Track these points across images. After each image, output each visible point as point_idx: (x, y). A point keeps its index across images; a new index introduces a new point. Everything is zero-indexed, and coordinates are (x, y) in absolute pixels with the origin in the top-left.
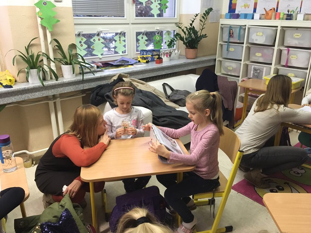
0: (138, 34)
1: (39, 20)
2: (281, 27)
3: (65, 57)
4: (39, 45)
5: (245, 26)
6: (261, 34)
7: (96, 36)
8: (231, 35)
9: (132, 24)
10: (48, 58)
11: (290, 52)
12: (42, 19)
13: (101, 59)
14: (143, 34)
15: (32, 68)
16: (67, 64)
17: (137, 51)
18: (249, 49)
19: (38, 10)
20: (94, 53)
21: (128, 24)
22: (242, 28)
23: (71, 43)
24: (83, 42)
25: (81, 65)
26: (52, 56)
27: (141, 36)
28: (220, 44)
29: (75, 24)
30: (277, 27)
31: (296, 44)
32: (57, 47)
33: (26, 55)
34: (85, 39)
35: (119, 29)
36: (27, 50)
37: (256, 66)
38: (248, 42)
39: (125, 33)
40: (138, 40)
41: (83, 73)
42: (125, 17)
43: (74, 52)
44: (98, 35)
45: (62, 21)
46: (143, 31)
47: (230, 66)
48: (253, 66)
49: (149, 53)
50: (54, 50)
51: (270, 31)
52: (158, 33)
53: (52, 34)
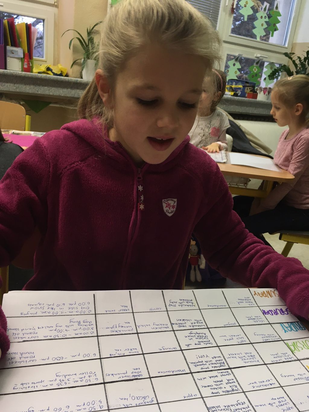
0: (230, 58)
14: (236, 59)
40: (227, 67)
46: (237, 54)
49: (240, 83)
52: (257, 63)
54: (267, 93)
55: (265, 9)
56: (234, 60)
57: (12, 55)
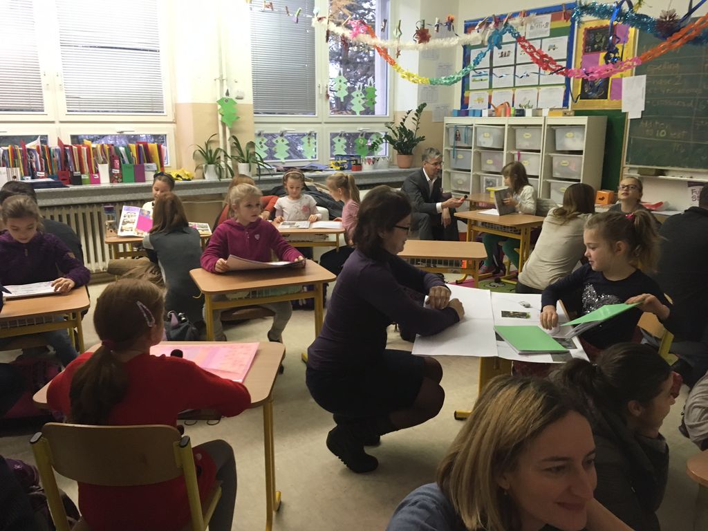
0: (333, 135)
1: (220, 117)
2: (509, 125)
3: (242, 155)
4: (218, 142)
5: (472, 125)
6: (488, 135)
7: (279, 137)
8: (457, 138)
9: (326, 123)
10: (226, 155)
11: (522, 156)
12: (223, 115)
13: (283, 163)
14: (341, 136)
15: (209, 164)
16: (244, 162)
17: (332, 156)
18: (479, 154)
19: (219, 107)
20: (276, 156)
21: (320, 123)
22: (468, 127)
23: (249, 141)
24: (263, 142)
25: (259, 165)
26: (229, 153)
27: (338, 138)
28: (447, 150)
29: (256, 123)
30: (504, 125)
31: (527, 146)
32: (234, 145)
33: (205, 151)
34: (266, 140)
35: (307, 129)
36: (207, 145)
37: (488, 178)
38: (476, 147)
39: (315, 134)
40: (332, 144)
41: (259, 175)
42: (316, 115)
43: (251, 151)
44: (282, 135)
45: (242, 118)
46: (339, 131)
47: (460, 179)
48: (485, 177)
49: (345, 158)
50: (232, 148)
51: (496, 131)
52: (362, 135)
53: (231, 131)
54: (371, 163)
55: (359, 88)
56: (338, 137)
57: (148, 169)
